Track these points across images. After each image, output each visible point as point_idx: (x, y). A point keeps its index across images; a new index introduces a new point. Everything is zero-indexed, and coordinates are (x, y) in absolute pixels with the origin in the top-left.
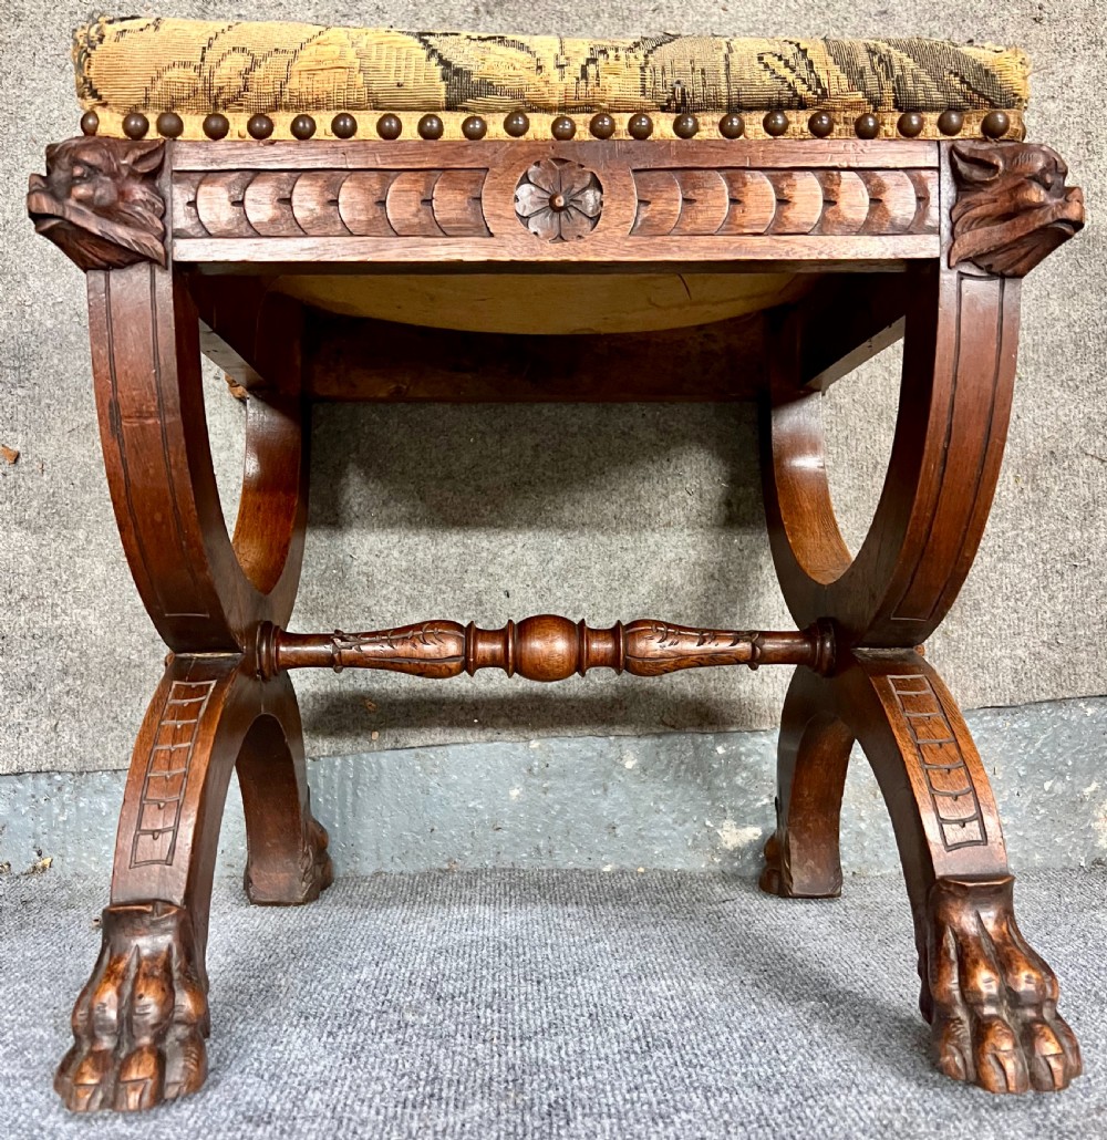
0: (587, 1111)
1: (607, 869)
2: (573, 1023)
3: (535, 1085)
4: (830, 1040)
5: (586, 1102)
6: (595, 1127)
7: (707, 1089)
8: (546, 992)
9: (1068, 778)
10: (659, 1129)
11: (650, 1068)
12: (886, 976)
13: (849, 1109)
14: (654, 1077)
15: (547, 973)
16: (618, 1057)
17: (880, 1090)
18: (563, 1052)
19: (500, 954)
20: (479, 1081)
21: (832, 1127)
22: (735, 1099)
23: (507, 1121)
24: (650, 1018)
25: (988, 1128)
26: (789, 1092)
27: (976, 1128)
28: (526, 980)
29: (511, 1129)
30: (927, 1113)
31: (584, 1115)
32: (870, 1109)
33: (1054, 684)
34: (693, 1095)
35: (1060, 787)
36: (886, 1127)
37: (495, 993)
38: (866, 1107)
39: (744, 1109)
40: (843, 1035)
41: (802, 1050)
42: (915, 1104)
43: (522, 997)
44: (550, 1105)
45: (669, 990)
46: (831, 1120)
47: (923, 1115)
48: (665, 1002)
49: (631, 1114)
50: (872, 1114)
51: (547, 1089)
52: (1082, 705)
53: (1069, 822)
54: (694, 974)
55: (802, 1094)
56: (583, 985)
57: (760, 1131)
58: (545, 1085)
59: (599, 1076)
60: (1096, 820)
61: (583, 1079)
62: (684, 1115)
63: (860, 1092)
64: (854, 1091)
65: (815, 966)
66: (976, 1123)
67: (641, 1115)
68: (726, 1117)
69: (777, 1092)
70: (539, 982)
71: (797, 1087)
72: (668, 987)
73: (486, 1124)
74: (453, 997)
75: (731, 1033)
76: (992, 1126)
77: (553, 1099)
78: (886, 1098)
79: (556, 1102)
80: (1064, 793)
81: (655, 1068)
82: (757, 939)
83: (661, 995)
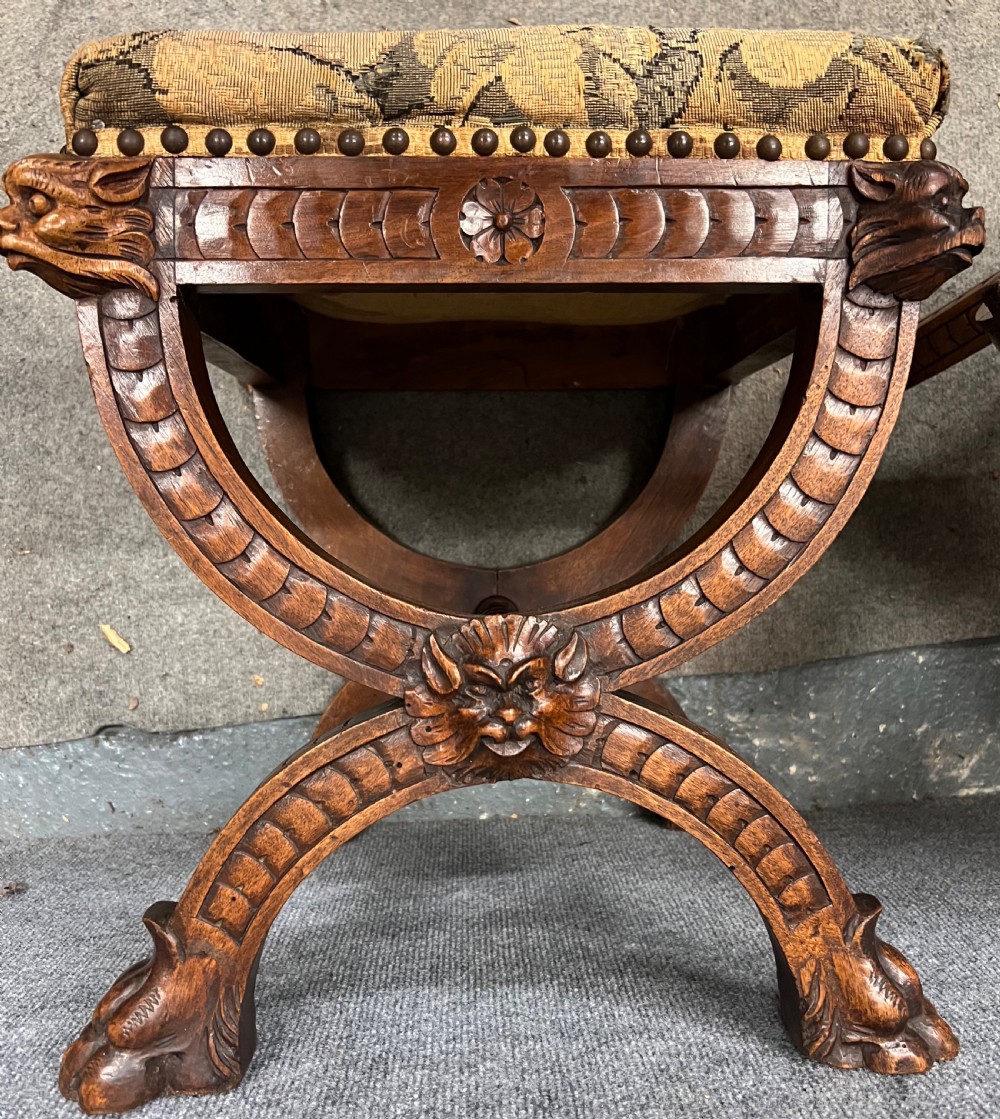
0: (405, 1063)
1: (484, 817)
2: (414, 977)
3: (365, 1041)
4: (637, 983)
5: (406, 1054)
6: (408, 1078)
7: (516, 1037)
8: (398, 946)
9: (901, 721)
10: (463, 1078)
11: (472, 1020)
12: (706, 913)
13: (636, 1055)
14: (472, 1028)
15: (403, 927)
16: (446, 1009)
17: (667, 1036)
18: (398, 1007)
19: (366, 908)
20: (317, 1039)
21: (615, 1072)
22: (538, 1047)
23: (333, 1077)
24: (484, 967)
25: (751, 1072)
26: (587, 1038)
27: (741, 1073)
28: (382, 934)
29: (333, 1084)
30: (702, 1058)
31: (401, 1068)
32: (654, 1054)
33: (886, 637)
34: (502, 1044)
35: (894, 728)
36: (662, 1071)
37: (351, 948)
38: (650, 1053)
39: (544, 1055)
40: (651, 978)
41: (610, 996)
42: (694, 1049)
43: (375, 952)
44: (373, 1060)
45: (508, 938)
46: (616, 1065)
47: (698, 1060)
48: (501, 949)
49: (442, 1065)
50: (653, 1059)
51: (375, 1044)
52: (914, 653)
54: (535, 920)
55: (598, 1040)
56: (432, 936)
57: (552, 1077)
58: (375, 1040)
59: (423, 1028)
61: (409, 1033)
62: (488, 1064)
63: (650, 1038)
64: (646, 1036)
65: (646, 906)
66: (742, 1067)
67: (451, 1065)
68: (526, 1065)
69: (576, 1039)
70: (393, 936)
71: (596, 1034)
72: (508, 934)
73: (312, 1081)
74: (314, 954)
75: (551, 980)
76: (754, 1070)
77: (378, 1052)
78: (671, 1043)
79: (380, 1056)
80: (897, 735)
81: (476, 1019)
82: (601, 881)
83: (500, 943)
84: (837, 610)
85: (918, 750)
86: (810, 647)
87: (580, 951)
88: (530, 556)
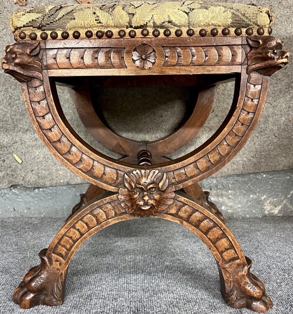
0: (97, 297)
2: (102, 270)
3: (86, 290)
4: (167, 275)
5: (97, 294)
6: (97, 302)
7: (130, 291)
8: (97, 260)
9: (257, 194)
10: (113, 303)
11: (117, 285)
12: (191, 254)
13: (164, 298)
14: (117, 287)
15: (100, 253)
16: (110, 281)
17: (174, 292)
18: (96, 279)
19: (89, 247)
20: (71, 288)
21: (157, 303)
22: (136, 294)
23: (75, 300)
24: (123, 268)
25: (197, 305)
26: (151, 292)
27: (194, 305)
28: (93, 256)
29: (75, 303)
30: (183, 300)
31: (95, 299)
32: (169, 298)
33: (254, 168)
34: (125, 293)
35: (255, 197)
36: (171, 303)
37: (84, 260)
38: (168, 298)
39: (137, 297)
40: (172, 274)
41: (159, 279)
42: (181, 297)
43: (91, 261)
44: (87, 296)
45: (131, 259)
46: (158, 301)
47: (182, 300)
48: (128, 262)
49: (107, 299)
50: (169, 300)
51: (89, 291)
52: (262, 174)
53: (257, 206)
54: (139, 254)
55: (154, 293)
56: (108, 257)
57: (139, 304)
58: (88, 289)
59: (103, 287)
60: (265, 206)
61: (99, 288)
62: (121, 299)
63: (169, 293)
64: (168, 292)
65: (173, 250)
66: (195, 303)
67: (110, 298)
68: (132, 299)
69: (147, 292)
70: (96, 256)
71: (153, 291)
72: (131, 257)
73: (69, 301)
74: (72, 261)
75: (142, 273)
76: (198, 305)
77: (89, 293)
78: (175, 295)
79: (89, 294)
80: (256, 198)
81: (118, 284)
82: (160, 241)
83: (128, 260)
84: (239, 159)
85: (262, 204)
86: (230, 170)
87: (151, 264)
88: (145, 139)
